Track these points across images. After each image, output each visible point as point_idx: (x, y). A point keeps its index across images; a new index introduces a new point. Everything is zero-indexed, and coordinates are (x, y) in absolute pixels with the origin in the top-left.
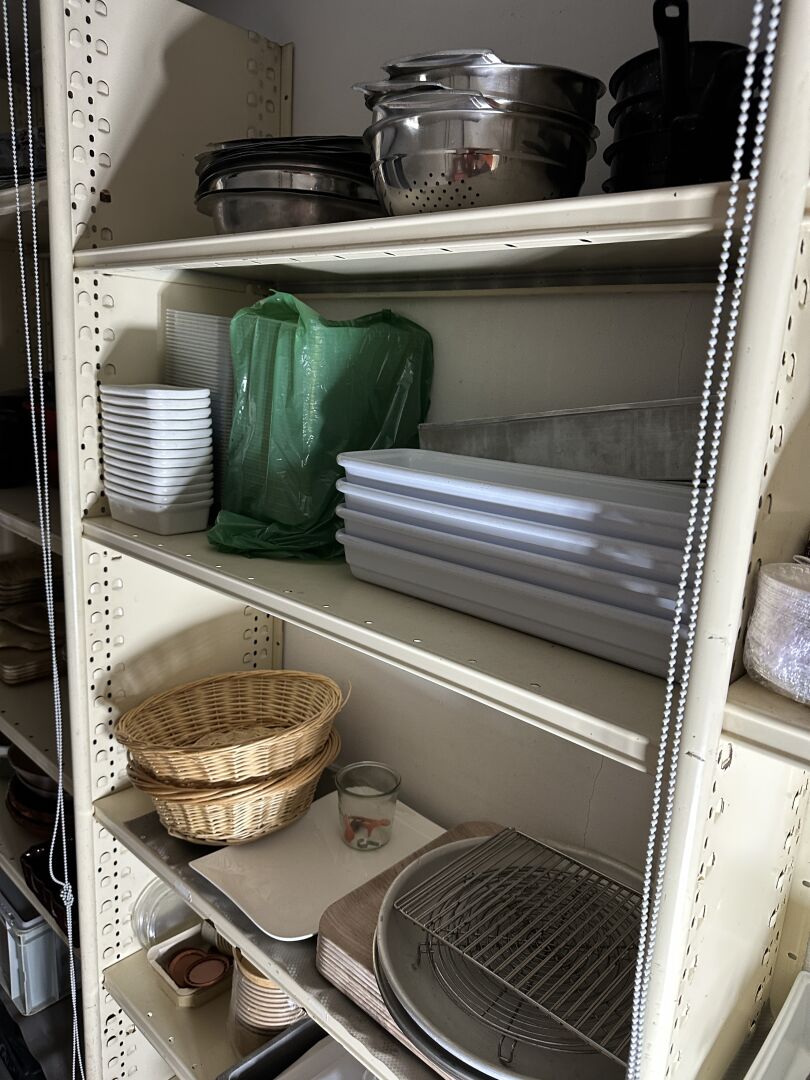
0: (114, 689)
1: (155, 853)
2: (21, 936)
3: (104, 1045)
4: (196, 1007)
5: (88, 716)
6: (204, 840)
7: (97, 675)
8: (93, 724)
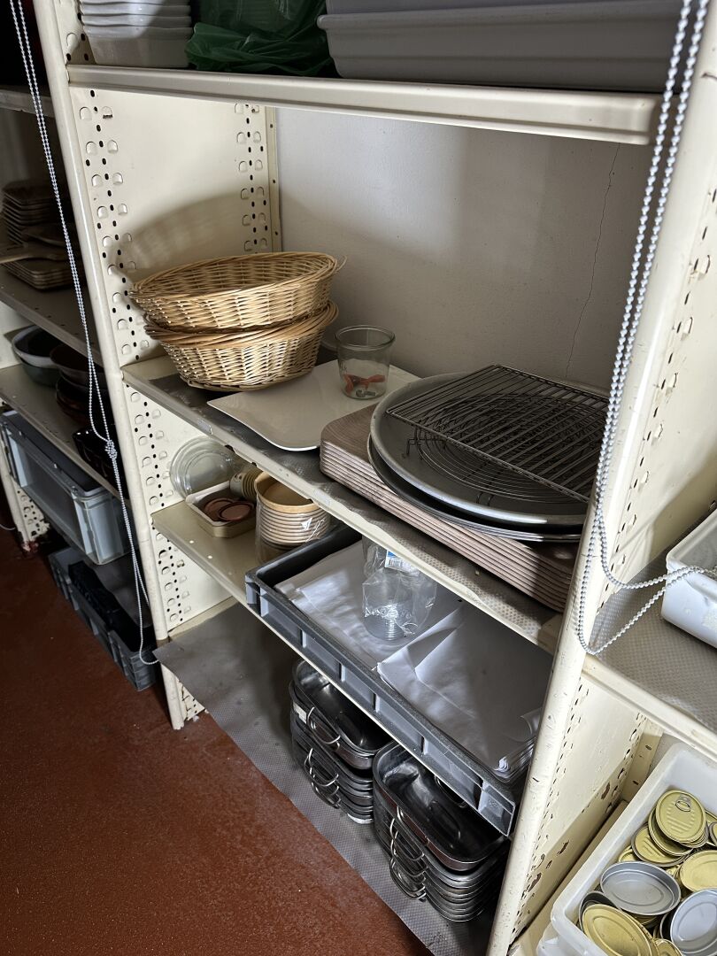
0: (124, 258)
1: (178, 399)
2: (85, 502)
3: (160, 574)
4: (229, 537)
5: (105, 286)
6: (219, 386)
7: (106, 243)
8: (109, 294)
